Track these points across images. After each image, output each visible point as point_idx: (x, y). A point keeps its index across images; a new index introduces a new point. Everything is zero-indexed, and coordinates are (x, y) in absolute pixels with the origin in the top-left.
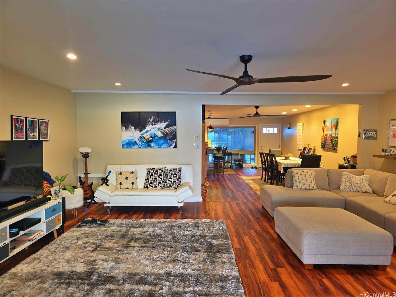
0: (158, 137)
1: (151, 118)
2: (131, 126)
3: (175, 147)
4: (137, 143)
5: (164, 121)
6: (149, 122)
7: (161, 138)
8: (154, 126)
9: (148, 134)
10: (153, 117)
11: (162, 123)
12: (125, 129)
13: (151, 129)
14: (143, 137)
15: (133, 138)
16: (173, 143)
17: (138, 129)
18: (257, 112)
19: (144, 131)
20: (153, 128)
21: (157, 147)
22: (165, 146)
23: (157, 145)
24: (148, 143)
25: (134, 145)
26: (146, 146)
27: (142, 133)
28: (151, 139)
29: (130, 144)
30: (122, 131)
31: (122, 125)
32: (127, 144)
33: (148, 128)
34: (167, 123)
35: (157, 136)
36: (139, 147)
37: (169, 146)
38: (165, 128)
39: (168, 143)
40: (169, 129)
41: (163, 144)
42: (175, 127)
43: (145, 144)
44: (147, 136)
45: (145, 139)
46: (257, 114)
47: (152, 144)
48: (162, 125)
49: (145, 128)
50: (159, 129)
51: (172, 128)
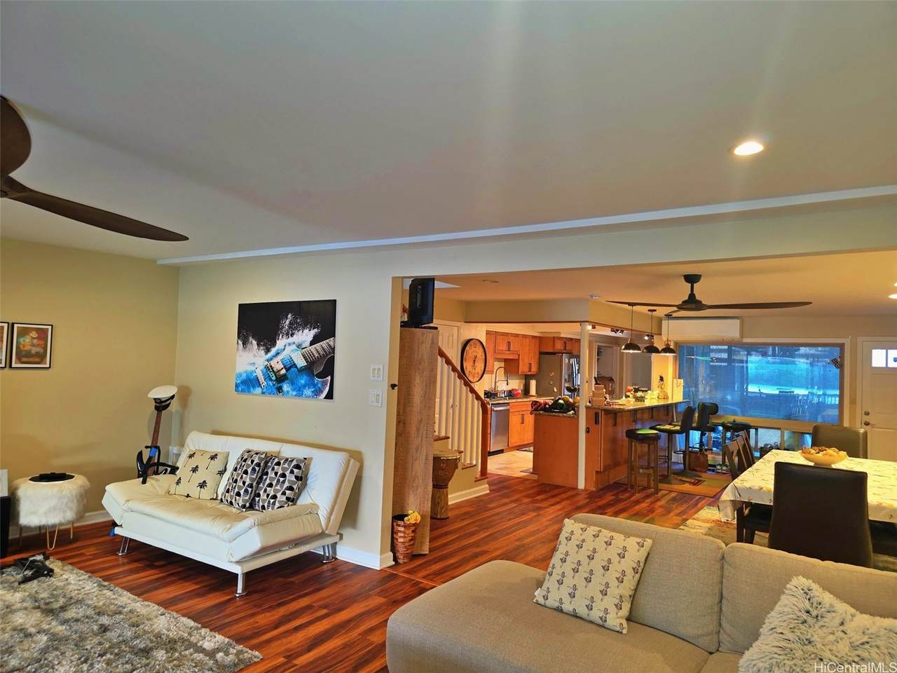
0: (296, 367)
1: (287, 318)
2: (253, 338)
3: (330, 396)
4: (259, 382)
5: (311, 326)
6: (283, 327)
7: (301, 370)
8: (291, 340)
9: (279, 358)
10: (289, 316)
11: (306, 331)
12: (242, 345)
13: (285, 346)
14: (271, 366)
15: (252, 368)
16: (324, 384)
17: (263, 346)
18: (692, 296)
19: (274, 351)
20: (289, 344)
21: (294, 393)
22: (308, 392)
23: (294, 390)
24: (279, 380)
25: (254, 387)
26: (275, 391)
27: (270, 355)
28: (283, 371)
29: (249, 383)
30: (238, 350)
31: (239, 338)
32: (244, 382)
33: (281, 343)
34: (316, 330)
35: (294, 365)
36: (263, 393)
37: (317, 392)
38: (312, 343)
39: (314, 385)
40: (317, 346)
41: (304, 386)
42: (330, 341)
43: (274, 385)
44: (277, 365)
45: (273, 371)
46: (692, 303)
47: (286, 387)
48: (306, 336)
49: (274, 344)
50: (299, 346)
51: (324, 344)
